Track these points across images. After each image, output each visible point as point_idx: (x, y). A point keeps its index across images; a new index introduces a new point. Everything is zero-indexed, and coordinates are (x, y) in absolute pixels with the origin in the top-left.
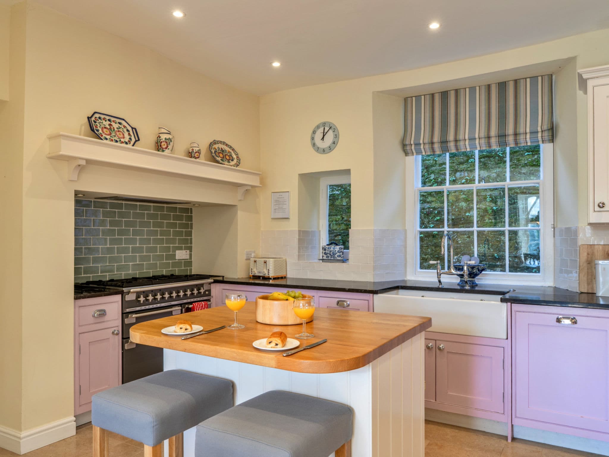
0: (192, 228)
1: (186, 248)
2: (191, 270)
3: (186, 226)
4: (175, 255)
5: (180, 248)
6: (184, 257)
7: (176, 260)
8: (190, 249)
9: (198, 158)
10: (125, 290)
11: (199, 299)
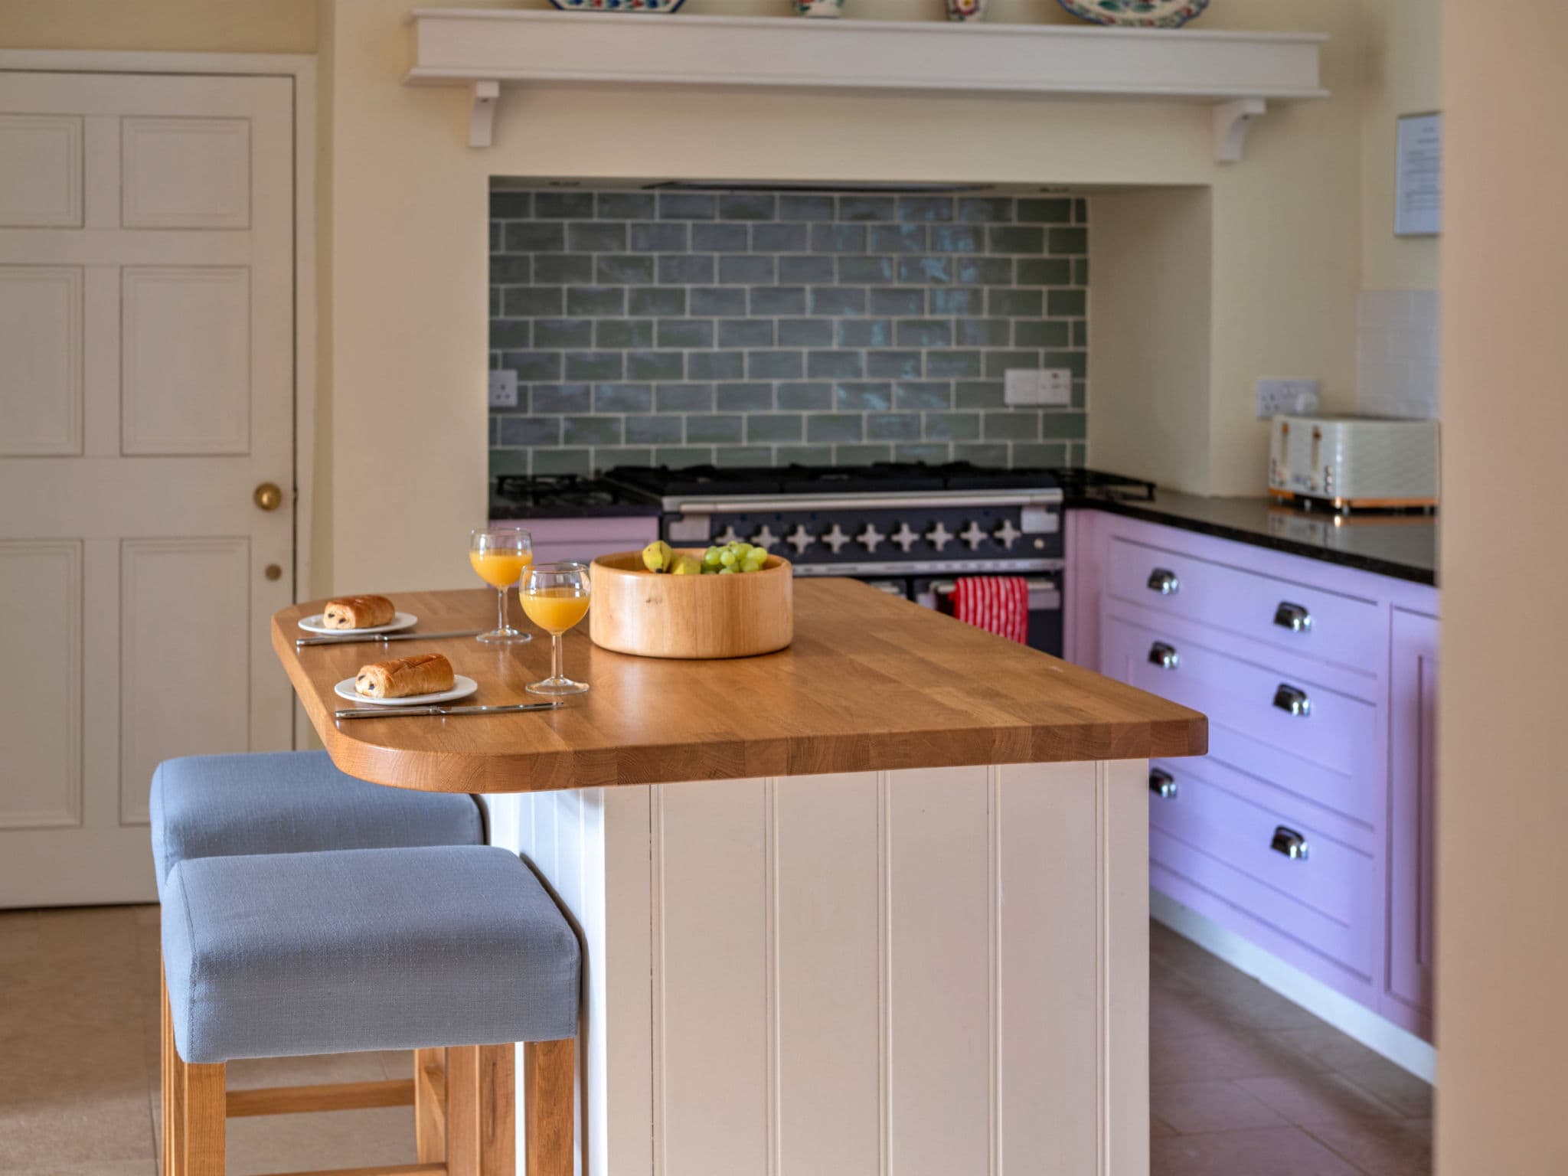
0: (1083, 278)
1: (1054, 362)
2: (1080, 451)
3: (1057, 272)
4: (1000, 388)
5: (1028, 362)
6: (1046, 396)
7: (1006, 406)
8: (1078, 365)
9: (971, 12)
10: (669, 503)
11: (988, 565)
